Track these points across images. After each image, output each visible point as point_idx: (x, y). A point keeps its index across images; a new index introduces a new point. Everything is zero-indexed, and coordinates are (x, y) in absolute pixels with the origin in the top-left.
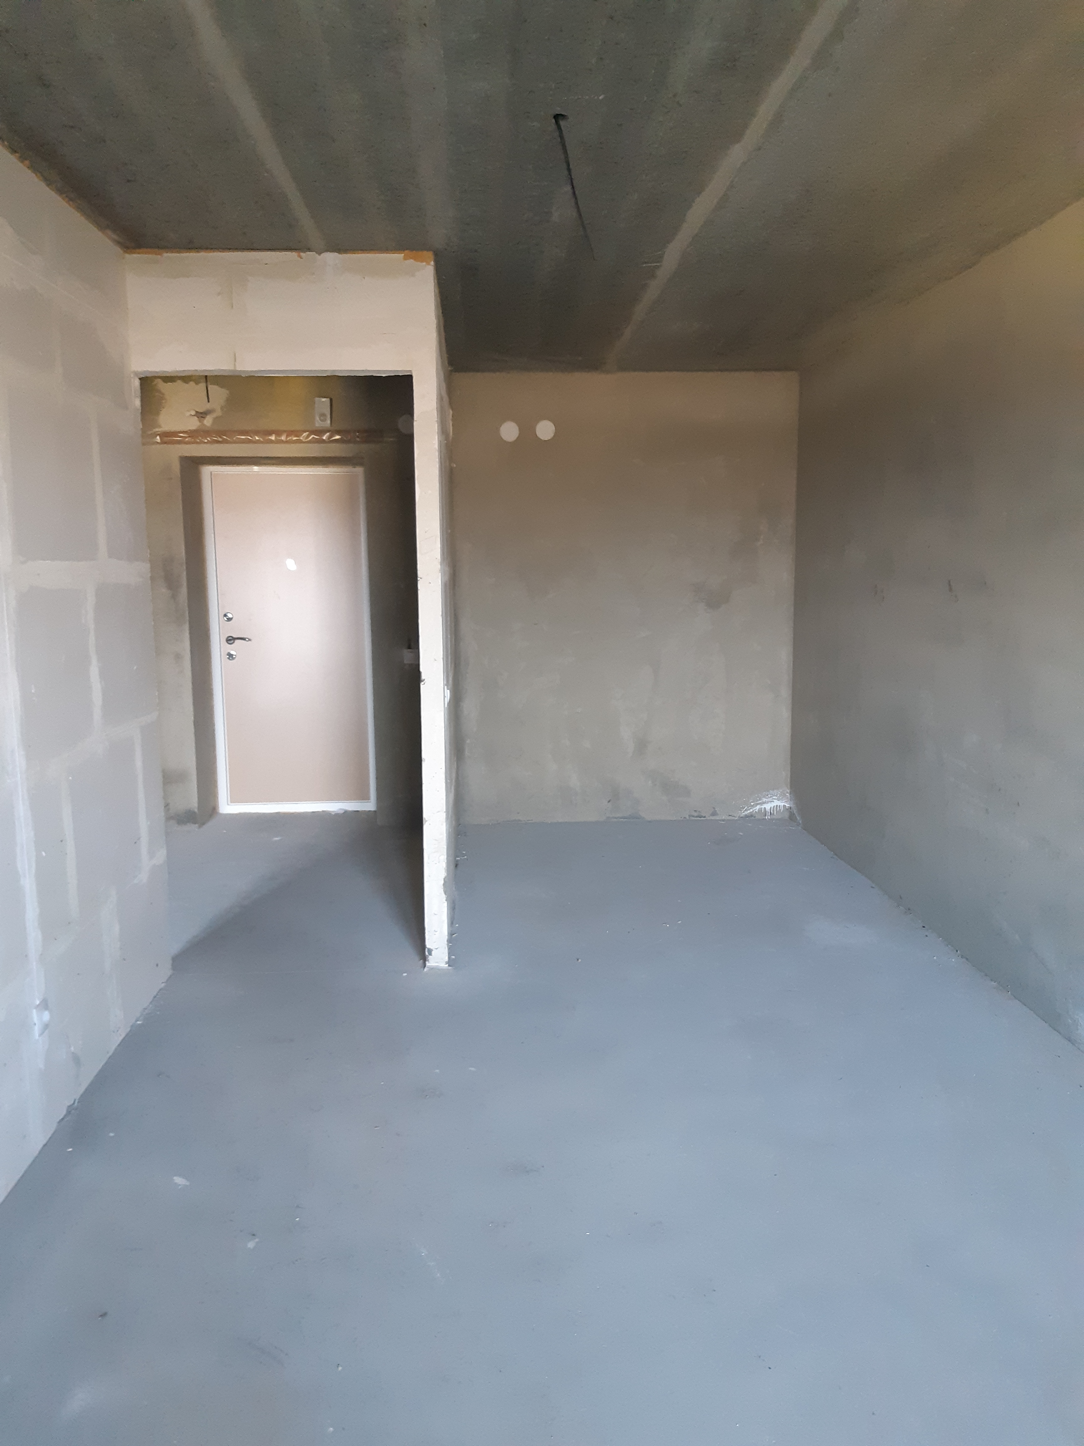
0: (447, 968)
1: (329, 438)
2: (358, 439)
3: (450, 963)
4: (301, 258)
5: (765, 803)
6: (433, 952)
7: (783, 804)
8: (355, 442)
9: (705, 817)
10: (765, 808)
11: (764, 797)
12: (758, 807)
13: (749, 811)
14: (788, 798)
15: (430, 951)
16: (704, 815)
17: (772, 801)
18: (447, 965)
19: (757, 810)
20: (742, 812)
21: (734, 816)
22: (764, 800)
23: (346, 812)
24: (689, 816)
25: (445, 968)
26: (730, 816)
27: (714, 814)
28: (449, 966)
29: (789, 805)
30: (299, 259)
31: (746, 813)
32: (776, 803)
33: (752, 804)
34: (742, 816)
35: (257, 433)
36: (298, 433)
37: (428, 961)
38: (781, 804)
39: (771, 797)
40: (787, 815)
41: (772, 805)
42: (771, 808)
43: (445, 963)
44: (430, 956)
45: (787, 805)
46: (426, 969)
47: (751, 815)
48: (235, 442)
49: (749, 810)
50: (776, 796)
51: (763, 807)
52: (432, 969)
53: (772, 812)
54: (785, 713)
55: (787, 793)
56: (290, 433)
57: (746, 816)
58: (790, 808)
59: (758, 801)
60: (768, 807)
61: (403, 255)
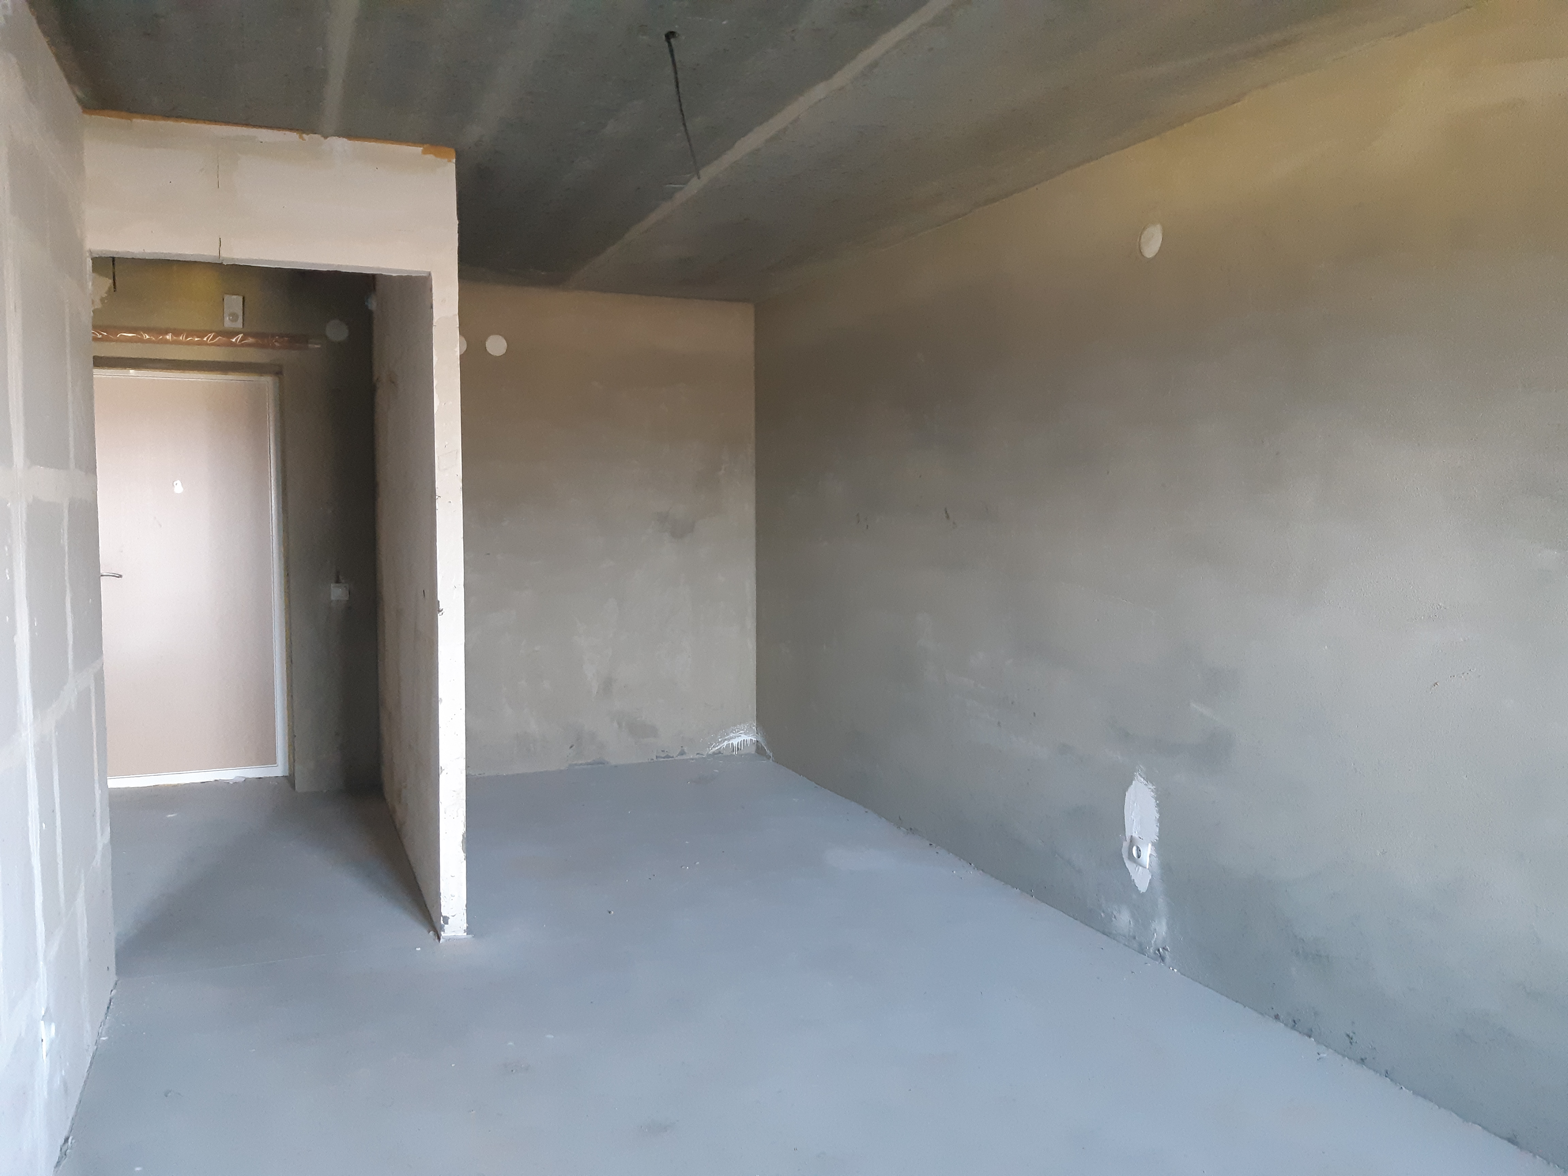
0: (466, 937)
1: (241, 341)
2: (277, 344)
3: (468, 931)
4: (303, 139)
5: (732, 738)
6: (449, 921)
7: (750, 738)
8: (274, 347)
9: (673, 757)
10: (732, 744)
11: (732, 732)
12: (726, 743)
13: (717, 748)
14: (754, 732)
15: (446, 920)
16: (671, 756)
17: (740, 736)
18: (466, 934)
19: (725, 746)
20: (710, 749)
21: (702, 754)
22: (732, 735)
23: (246, 780)
24: (657, 757)
25: (464, 937)
26: (697, 754)
27: (682, 753)
28: (467, 934)
29: (755, 739)
30: (301, 140)
31: (714, 749)
32: (744, 737)
33: (720, 740)
34: (710, 753)
35: (148, 330)
36: (202, 334)
37: (444, 931)
38: (748, 738)
39: (738, 732)
40: (753, 750)
41: (739, 740)
42: (738, 742)
43: (463, 932)
44: (446, 926)
45: (754, 739)
46: (442, 940)
47: (719, 752)
48: (118, 340)
49: (717, 746)
50: (743, 730)
51: (730, 742)
52: (449, 939)
53: (739, 747)
54: (751, 645)
55: (754, 726)
56: (191, 333)
57: (714, 753)
58: (757, 741)
59: (725, 736)
60: (735, 742)
61: (422, 148)
